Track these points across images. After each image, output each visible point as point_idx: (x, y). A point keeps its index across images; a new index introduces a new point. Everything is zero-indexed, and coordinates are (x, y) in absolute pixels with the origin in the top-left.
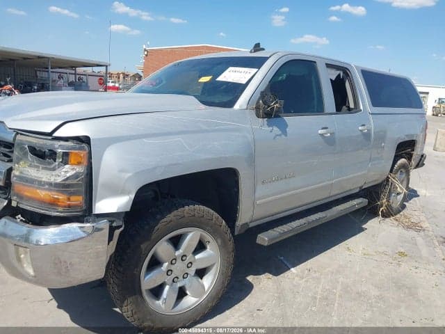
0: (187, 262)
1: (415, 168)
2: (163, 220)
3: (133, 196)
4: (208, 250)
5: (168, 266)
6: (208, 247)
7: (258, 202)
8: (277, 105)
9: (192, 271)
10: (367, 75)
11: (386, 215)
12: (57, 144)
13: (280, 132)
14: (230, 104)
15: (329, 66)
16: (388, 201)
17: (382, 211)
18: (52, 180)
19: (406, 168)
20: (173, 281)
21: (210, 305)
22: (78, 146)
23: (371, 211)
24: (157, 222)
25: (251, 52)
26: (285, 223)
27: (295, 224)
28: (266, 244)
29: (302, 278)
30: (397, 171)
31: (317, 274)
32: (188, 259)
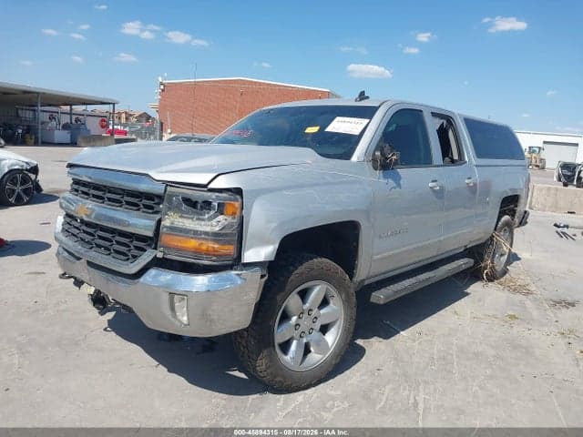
0: (313, 316)
1: (518, 227)
2: (296, 272)
3: (277, 246)
4: (331, 304)
5: (297, 320)
6: (331, 301)
7: (375, 257)
8: (395, 157)
9: (317, 326)
10: (470, 123)
11: (492, 278)
12: (214, 195)
13: (395, 185)
14: (347, 156)
15: (434, 115)
16: (492, 262)
17: (487, 274)
18: (208, 229)
19: (509, 227)
20: (301, 336)
21: (334, 362)
22: (233, 197)
23: (474, 275)
24: (291, 273)
25: (356, 100)
26: (397, 282)
27: (407, 283)
28: (382, 302)
29: (414, 341)
30: (501, 228)
31: (429, 338)
32: (314, 313)
